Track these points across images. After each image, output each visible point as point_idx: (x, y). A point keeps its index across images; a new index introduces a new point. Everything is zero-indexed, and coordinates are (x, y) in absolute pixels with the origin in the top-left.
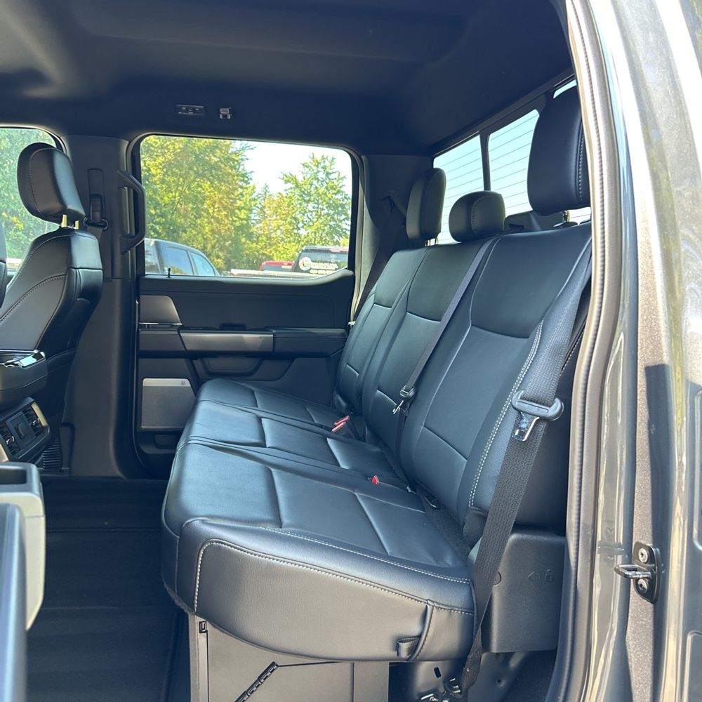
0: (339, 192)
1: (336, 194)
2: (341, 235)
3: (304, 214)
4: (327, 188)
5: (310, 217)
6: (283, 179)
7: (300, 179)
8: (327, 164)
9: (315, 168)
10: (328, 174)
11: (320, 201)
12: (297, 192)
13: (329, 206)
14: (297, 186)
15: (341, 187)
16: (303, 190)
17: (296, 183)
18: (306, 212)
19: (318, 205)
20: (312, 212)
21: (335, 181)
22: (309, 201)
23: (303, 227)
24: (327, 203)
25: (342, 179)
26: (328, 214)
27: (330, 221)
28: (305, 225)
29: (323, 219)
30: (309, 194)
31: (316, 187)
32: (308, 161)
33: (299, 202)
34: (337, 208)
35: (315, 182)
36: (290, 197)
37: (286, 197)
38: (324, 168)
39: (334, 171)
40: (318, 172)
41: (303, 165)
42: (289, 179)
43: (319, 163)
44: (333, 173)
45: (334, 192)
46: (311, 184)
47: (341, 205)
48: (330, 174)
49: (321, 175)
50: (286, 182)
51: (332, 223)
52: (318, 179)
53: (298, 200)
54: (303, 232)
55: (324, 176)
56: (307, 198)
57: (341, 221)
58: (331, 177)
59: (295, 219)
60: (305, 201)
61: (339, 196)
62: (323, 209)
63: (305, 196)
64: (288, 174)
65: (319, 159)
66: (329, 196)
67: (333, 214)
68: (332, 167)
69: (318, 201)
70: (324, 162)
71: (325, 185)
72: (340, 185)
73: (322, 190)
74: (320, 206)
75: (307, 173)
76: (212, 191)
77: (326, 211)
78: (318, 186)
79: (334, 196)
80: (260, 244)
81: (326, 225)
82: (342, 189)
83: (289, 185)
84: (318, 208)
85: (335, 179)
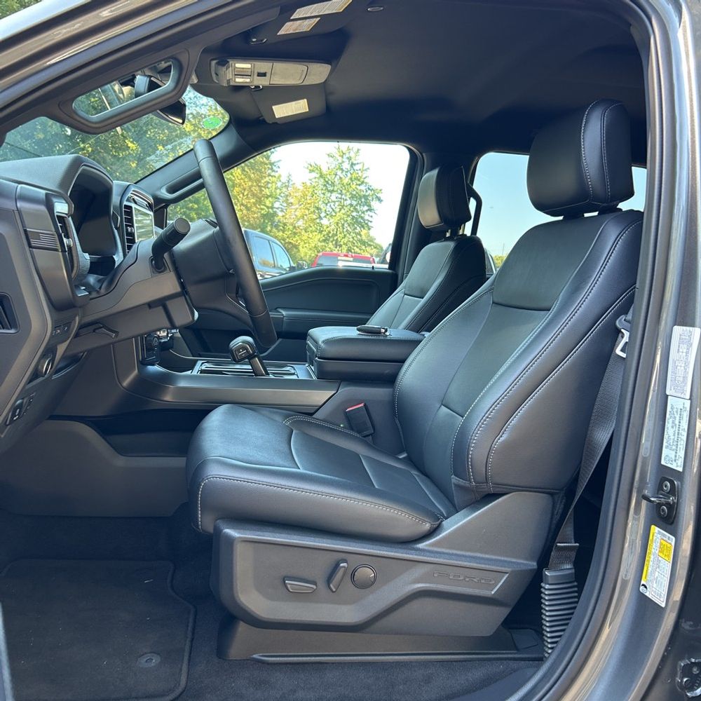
0: (363, 182)
1: (359, 185)
2: (363, 227)
3: (327, 204)
4: (351, 179)
5: (333, 207)
6: (308, 168)
7: (325, 171)
8: (352, 155)
9: (340, 159)
10: (352, 165)
11: (344, 192)
12: (321, 181)
13: (353, 197)
15: (365, 178)
16: (327, 180)
17: (321, 173)
18: (329, 202)
19: (342, 195)
20: (334, 202)
21: (359, 172)
22: (333, 191)
23: (325, 217)
24: (351, 194)
25: (366, 170)
26: (351, 205)
27: (353, 211)
28: (328, 215)
29: (346, 209)
30: (333, 184)
31: (340, 178)
32: (334, 152)
33: (323, 192)
34: (360, 199)
35: (339, 172)
36: (314, 187)
37: (310, 187)
38: (349, 159)
39: (359, 162)
40: (343, 162)
41: (328, 155)
42: (314, 168)
43: (344, 154)
44: (358, 164)
45: (359, 183)
46: (336, 175)
47: (364, 196)
48: (355, 164)
49: (346, 166)
50: (311, 171)
51: (354, 214)
52: (342, 169)
53: (322, 189)
54: (325, 222)
55: (348, 167)
56: (331, 188)
57: (363, 212)
58: (356, 167)
59: (318, 209)
60: (329, 191)
61: (363, 187)
62: (346, 200)
63: (328, 186)
64: (313, 164)
65: (344, 151)
66: (354, 186)
67: (357, 205)
68: (357, 158)
69: (341, 191)
70: (350, 152)
71: (349, 175)
72: (364, 176)
73: (346, 181)
74: (343, 197)
75: (332, 163)
76: (242, 179)
77: (349, 202)
78: (342, 176)
79: (358, 187)
81: (348, 216)
82: (366, 181)
83: (314, 175)
84: (341, 198)
85: (360, 170)
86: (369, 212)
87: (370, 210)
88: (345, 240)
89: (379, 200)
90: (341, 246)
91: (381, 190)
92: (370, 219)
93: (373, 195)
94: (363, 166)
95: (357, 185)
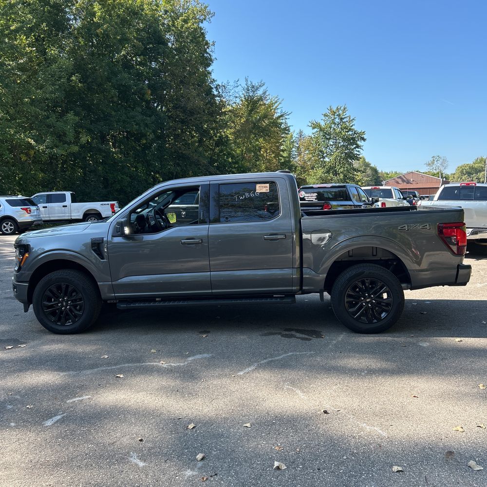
0: (350, 130)
1: (348, 132)
2: (353, 159)
3: (327, 148)
4: (341, 128)
5: (331, 149)
6: (311, 126)
7: (322, 124)
8: (341, 112)
9: (332, 116)
10: (342, 119)
12: (322, 133)
13: (344, 140)
14: (321, 130)
15: (352, 126)
16: (325, 131)
17: (320, 128)
18: (328, 146)
19: (336, 140)
20: (332, 145)
21: (347, 123)
22: (330, 138)
23: (326, 156)
24: (343, 138)
25: (352, 121)
28: (328, 154)
29: (340, 149)
30: (329, 134)
31: (334, 129)
32: (328, 112)
34: (350, 140)
35: (333, 126)
36: (317, 138)
37: (314, 138)
38: (339, 115)
39: (346, 116)
40: (335, 118)
42: (315, 126)
43: (334, 113)
44: (345, 118)
45: (347, 130)
46: (331, 127)
47: (352, 138)
48: (343, 119)
49: (337, 120)
50: (314, 128)
51: (346, 151)
52: (335, 123)
53: (322, 139)
54: (327, 159)
55: (339, 121)
56: (328, 137)
57: (353, 150)
59: (321, 151)
60: (327, 139)
61: (350, 133)
62: (340, 143)
64: (314, 123)
65: (334, 109)
66: (344, 133)
67: (347, 145)
68: (344, 114)
69: (336, 137)
70: (339, 111)
71: (340, 126)
72: (351, 125)
73: (338, 130)
74: (338, 141)
75: (327, 120)
77: (342, 143)
78: (335, 128)
80: (297, 172)
81: (342, 153)
83: (316, 130)
84: (336, 142)
85: (347, 121)
86: (357, 149)
87: (358, 147)
88: (342, 170)
89: (364, 139)
90: (339, 174)
91: (364, 132)
92: (358, 153)
93: (358, 137)
94: (350, 119)
95: (346, 132)
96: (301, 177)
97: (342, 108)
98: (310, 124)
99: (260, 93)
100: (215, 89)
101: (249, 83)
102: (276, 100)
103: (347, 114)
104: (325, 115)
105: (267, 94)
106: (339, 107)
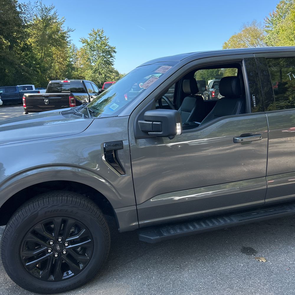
0: (106, 45)
1: (105, 46)
2: (110, 64)
3: (92, 57)
4: (101, 44)
5: (95, 57)
6: (82, 42)
7: (89, 40)
8: (100, 33)
9: (95, 36)
10: (101, 38)
11: (99, 50)
12: (89, 47)
13: (103, 52)
14: (88, 44)
15: (107, 43)
16: (91, 46)
17: (88, 43)
19: (98, 52)
20: (95, 55)
21: (104, 41)
22: (94, 50)
23: (92, 62)
24: (102, 51)
25: (107, 39)
26: (103, 56)
27: (104, 58)
28: (94, 61)
29: (101, 58)
30: (94, 47)
31: (97, 44)
32: (92, 33)
33: (90, 51)
34: (107, 52)
36: (86, 50)
38: (99, 35)
39: (103, 36)
40: (97, 37)
41: (90, 34)
42: (84, 41)
43: (96, 33)
44: (103, 37)
45: (105, 45)
46: (94, 43)
47: (108, 51)
48: (102, 38)
49: (98, 39)
50: (83, 43)
51: (105, 59)
52: (97, 40)
53: (90, 50)
54: (93, 64)
55: (99, 39)
57: (109, 58)
58: (103, 39)
59: (89, 59)
60: (92, 51)
61: (107, 47)
62: (100, 54)
63: (92, 49)
64: (84, 39)
65: (96, 31)
66: (103, 47)
67: (105, 55)
68: (102, 34)
69: (98, 50)
70: (99, 32)
71: (100, 42)
72: (107, 42)
73: (99, 45)
74: (99, 52)
75: (92, 38)
76: (56, 51)
77: (102, 55)
78: (97, 43)
79: (105, 47)
80: (78, 72)
81: (103, 61)
82: (108, 44)
83: (85, 44)
84: (98, 53)
85: (104, 40)
86: (111, 58)
87: (111, 57)
88: (103, 71)
89: (115, 52)
90: (101, 74)
91: (115, 47)
92: (112, 61)
93: (112, 50)
94: (106, 38)
95: (104, 46)
96: (81, 75)
97: (101, 31)
98: (81, 40)
99: (52, 13)
100: (18, 7)
101: (43, 6)
102: (63, 20)
103: (104, 34)
104: (90, 35)
105: (57, 14)
106: (99, 30)
